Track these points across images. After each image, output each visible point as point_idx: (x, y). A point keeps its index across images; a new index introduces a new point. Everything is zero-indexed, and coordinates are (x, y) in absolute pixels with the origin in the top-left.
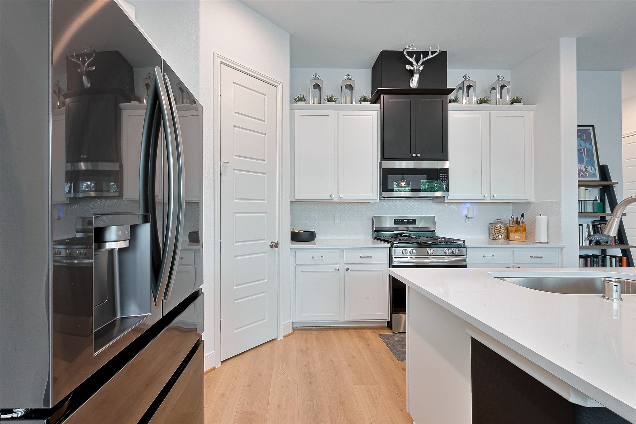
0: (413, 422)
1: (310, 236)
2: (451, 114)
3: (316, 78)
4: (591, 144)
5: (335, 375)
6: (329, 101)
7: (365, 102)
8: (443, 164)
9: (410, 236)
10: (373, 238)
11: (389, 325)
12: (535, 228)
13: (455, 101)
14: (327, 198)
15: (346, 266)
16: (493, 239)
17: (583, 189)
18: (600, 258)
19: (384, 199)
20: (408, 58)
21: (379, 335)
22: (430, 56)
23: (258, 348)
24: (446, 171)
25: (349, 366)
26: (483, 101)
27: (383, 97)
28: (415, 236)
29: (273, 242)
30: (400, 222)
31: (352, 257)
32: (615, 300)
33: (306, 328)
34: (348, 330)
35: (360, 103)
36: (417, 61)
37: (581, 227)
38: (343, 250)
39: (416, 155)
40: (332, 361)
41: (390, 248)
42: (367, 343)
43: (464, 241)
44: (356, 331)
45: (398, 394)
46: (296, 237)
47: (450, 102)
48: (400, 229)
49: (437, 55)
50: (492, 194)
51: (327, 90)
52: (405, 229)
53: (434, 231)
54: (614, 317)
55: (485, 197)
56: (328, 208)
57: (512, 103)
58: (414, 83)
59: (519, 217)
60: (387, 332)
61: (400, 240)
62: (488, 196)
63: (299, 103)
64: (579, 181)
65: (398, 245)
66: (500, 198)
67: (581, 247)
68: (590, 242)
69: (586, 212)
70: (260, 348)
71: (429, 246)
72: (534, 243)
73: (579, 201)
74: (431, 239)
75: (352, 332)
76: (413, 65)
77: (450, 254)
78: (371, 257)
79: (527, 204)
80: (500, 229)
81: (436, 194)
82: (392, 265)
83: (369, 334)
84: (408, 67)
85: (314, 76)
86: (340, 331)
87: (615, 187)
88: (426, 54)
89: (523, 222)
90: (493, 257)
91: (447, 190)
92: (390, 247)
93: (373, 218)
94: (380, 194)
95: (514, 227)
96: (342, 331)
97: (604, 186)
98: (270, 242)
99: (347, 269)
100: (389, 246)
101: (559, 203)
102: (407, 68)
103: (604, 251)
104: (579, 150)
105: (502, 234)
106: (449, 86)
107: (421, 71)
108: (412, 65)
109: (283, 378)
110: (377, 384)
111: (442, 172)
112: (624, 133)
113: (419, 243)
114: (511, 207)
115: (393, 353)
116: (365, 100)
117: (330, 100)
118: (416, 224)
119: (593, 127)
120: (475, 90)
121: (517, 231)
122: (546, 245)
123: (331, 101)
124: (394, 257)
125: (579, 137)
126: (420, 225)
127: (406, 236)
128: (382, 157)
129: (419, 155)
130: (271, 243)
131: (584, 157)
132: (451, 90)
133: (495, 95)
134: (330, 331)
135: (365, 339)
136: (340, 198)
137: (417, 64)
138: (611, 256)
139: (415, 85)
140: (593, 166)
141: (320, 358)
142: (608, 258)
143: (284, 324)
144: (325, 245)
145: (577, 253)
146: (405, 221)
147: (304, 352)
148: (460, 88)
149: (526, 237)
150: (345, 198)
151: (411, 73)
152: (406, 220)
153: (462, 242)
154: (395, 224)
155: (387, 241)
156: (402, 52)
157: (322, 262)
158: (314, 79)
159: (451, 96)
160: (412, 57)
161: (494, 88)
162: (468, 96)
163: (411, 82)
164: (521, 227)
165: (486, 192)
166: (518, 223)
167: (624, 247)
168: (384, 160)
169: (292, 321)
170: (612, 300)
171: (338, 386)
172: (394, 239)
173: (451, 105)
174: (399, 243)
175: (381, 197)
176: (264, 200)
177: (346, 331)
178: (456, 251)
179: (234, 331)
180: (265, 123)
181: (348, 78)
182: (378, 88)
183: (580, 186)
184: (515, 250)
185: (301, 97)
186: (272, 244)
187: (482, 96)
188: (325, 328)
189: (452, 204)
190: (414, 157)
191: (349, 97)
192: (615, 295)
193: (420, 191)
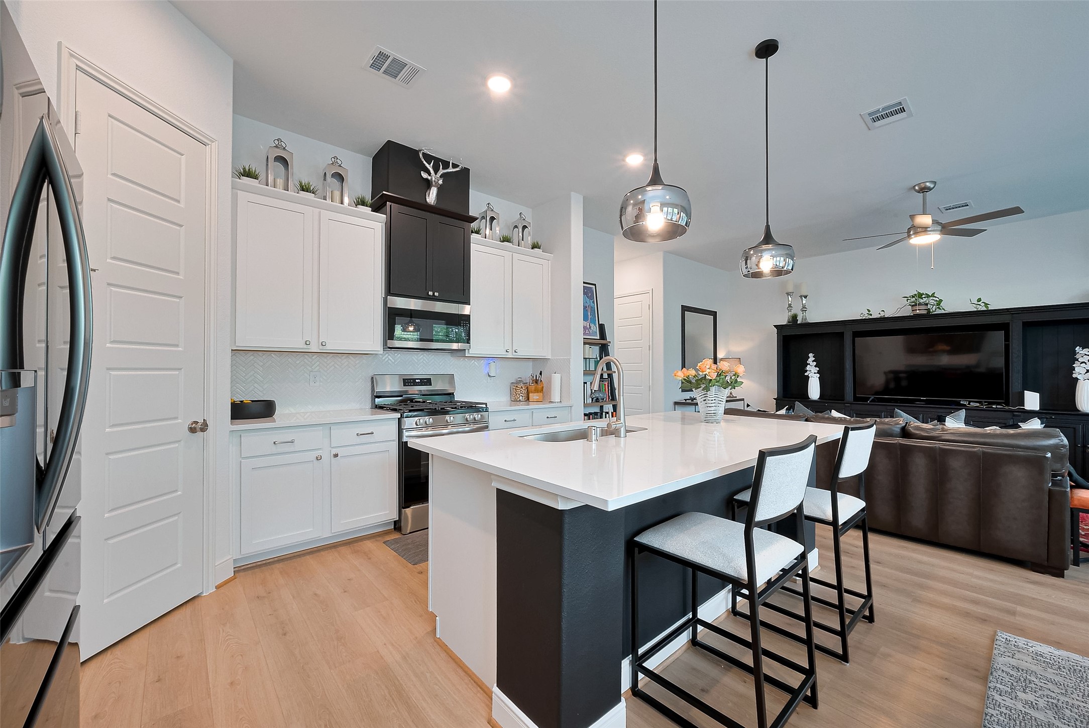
0: (437, 618)
1: (266, 409)
2: (473, 247)
3: (279, 145)
4: (593, 302)
5: (324, 610)
6: (303, 190)
7: (363, 205)
8: (463, 309)
9: (424, 402)
10: (372, 406)
11: (397, 526)
12: (550, 388)
13: (477, 232)
14: (299, 345)
15: (334, 451)
16: (515, 401)
17: (587, 346)
18: (599, 414)
19: (389, 350)
20: (425, 162)
21: (384, 543)
22: (451, 170)
23: (159, 621)
24: (467, 318)
25: (345, 592)
26: (506, 239)
27: (391, 206)
28: (431, 401)
29: (196, 423)
30: (411, 382)
31: (342, 436)
32: (594, 441)
33: (259, 563)
34: (335, 548)
35: (356, 205)
36: (436, 170)
37: (586, 385)
38: (329, 426)
39: (434, 294)
40: (316, 594)
41: (399, 419)
42: (367, 557)
43: (486, 404)
44: (348, 546)
45: (415, 601)
46: (240, 411)
47: (472, 232)
48: (410, 393)
49: (459, 170)
50: (514, 349)
51: (300, 171)
52: (417, 393)
53: (453, 393)
54: (593, 455)
55: (507, 351)
56: (298, 362)
57: (532, 248)
58: (432, 197)
59: (538, 375)
60: (396, 536)
61: (412, 407)
62: (510, 351)
63: (246, 180)
64: (584, 338)
65: (410, 414)
66: (522, 353)
67: (586, 405)
68: (592, 399)
69: (589, 370)
70: (165, 620)
71: (447, 413)
72: (550, 403)
73: (584, 358)
74: (450, 403)
75: (344, 550)
76: (431, 174)
77: (472, 420)
78: (373, 433)
79: (545, 360)
80: (521, 389)
81: (455, 346)
82: (402, 442)
83: (369, 545)
84: (424, 175)
85: (277, 142)
86: (322, 553)
87: (609, 345)
88: (446, 164)
89: (541, 381)
90: (514, 420)
91: (468, 341)
92: (400, 417)
93: (372, 378)
94: (385, 344)
95: (533, 387)
96: (326, 552)
97: (602, 344)
98: (190, 422)
99: (336, 456)
100: (398, 415)
101: (569, 360)
102: (422, 174)
103: (602, 407)
104: (585, 307)
105: (522, 395)
106: (472, 213)
107: (440, 185)
108: (429, 174)
109: (231, 645)
110: (388, 600)
111: (463, 318)
112: (616, 294)
113: (437, 409)
114: (530, 364)
115: (404, 559)
116: (362, 202)
117: (305, 188)
118: (431, 385)
119: (595, 285)
120: (498, 223)
121: (536, 391)
122: (559, 405)
123: (307, 192)
124: (404, 430)
125: (585, 293)
126: (437, 386)
127: (419, 402)
128: (388, 290)
129: (436, 294)
130: (192, 424)
131: (589, 314)
132: (474, 219)
133: (517, 234)
134: (305, 557)
135: (365, 553)
136: (321, 347)
137: (436, 174)
138: (606, 412)
139: (433, 201)
140: (595, 325)
141: (294, 597)
142: (604, 413)
143: (217, 566)
144: (293, 422)
145: (582, 411)
146: (417, 381)
147: (264, 597)
148: (483, 218)
149: (544, 397)
150: (329, 347)
151: (428, 184)
152: (419, 381)
153: (484, 406)
154: (405, 385)
155: (395, 410)
156: (417, 152)
157: (292, 449)
158: (276, 147)
159: (474, 225)
160: (429, 164)
161: (516, 227)
162: (491, 230)
163: (427, 195)
164: (540, 386)
165: (508, 347)
166: (536, 381)
167: (614, 403)
168: (391, 295)
169: (232, 558)
170: (592, 441)
171: (331, 621)
172: (404, 406)
173: (474, 236)
174: (410, 411)
175: (386, 347)
176: (177, 346)
177: (333, 550)
178: (477, 416)
179: (104, 601)
180: (182, 205)
181: (335, 161)
182: (384, 192)
183: (585, 343)
184: (534, 411)
185: (249, 170)
186: (194, 425)
187: (506, 233)
188: (295, 554)
189: (474, 359)
190: (430, 295)
191: (338, 192)
192: (594, 437)
193: (432, 341)
